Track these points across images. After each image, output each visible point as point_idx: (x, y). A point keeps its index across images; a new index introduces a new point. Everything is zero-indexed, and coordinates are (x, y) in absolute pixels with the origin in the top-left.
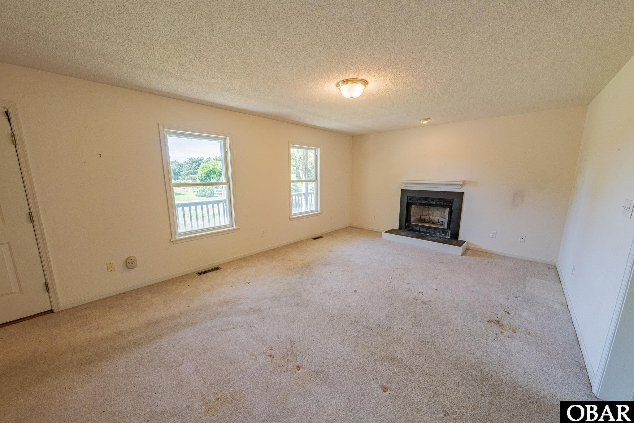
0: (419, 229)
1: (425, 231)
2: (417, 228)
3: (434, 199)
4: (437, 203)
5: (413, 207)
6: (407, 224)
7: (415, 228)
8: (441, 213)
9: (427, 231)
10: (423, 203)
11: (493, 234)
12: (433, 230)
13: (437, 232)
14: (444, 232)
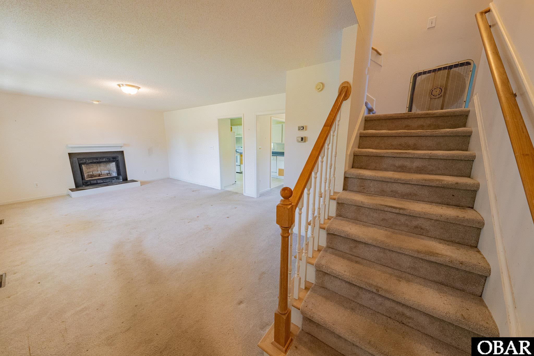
0: (97, 182)
1: (102, 182)
2: (95, 182)
3: (103, 158)
4: (107, 160)
5: (84, 167)
6: (84, 181)
7: (92, 182)
8: (104, 168)
9: (104, 181)
10: (94, 162)
11: (145, 171)
12: (108, 179)
13: (112, 180)
14: (117, 178)
